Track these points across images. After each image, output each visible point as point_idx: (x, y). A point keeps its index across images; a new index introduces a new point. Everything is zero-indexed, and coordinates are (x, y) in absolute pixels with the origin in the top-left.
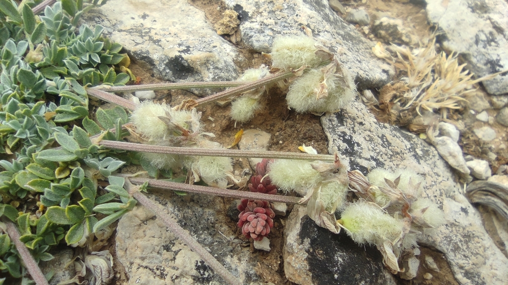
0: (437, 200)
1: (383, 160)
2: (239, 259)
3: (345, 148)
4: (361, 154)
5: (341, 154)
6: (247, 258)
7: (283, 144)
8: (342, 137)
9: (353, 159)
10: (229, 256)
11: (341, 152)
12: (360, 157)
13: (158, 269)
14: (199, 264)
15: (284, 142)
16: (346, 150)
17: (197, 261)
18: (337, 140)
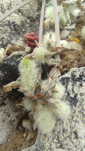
0: (65, 146)
1: (78, 106)
2: (22, 43)
3: (76, 75)
4: (75, 86)
5: (71, 73)
6: (22, 46)
7: (74, 53)
8: (83, 74)
9: (71, 80)
10: (22, 39)
11: (72, 72)
12: (73, 85)
13: (11, 7)
14: (15, 23)
15: (75, 53)
16: (75, 76)
17: (16, 22)
18: (80, 72)
